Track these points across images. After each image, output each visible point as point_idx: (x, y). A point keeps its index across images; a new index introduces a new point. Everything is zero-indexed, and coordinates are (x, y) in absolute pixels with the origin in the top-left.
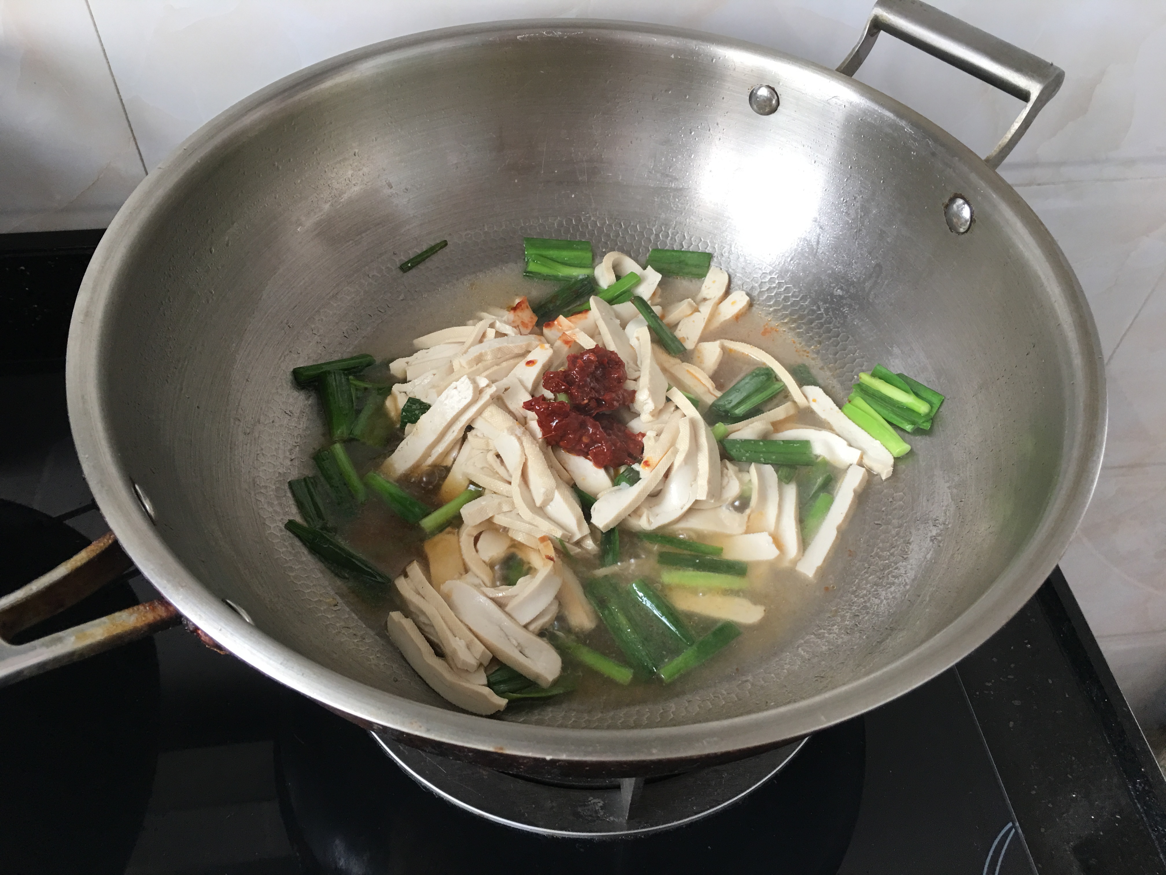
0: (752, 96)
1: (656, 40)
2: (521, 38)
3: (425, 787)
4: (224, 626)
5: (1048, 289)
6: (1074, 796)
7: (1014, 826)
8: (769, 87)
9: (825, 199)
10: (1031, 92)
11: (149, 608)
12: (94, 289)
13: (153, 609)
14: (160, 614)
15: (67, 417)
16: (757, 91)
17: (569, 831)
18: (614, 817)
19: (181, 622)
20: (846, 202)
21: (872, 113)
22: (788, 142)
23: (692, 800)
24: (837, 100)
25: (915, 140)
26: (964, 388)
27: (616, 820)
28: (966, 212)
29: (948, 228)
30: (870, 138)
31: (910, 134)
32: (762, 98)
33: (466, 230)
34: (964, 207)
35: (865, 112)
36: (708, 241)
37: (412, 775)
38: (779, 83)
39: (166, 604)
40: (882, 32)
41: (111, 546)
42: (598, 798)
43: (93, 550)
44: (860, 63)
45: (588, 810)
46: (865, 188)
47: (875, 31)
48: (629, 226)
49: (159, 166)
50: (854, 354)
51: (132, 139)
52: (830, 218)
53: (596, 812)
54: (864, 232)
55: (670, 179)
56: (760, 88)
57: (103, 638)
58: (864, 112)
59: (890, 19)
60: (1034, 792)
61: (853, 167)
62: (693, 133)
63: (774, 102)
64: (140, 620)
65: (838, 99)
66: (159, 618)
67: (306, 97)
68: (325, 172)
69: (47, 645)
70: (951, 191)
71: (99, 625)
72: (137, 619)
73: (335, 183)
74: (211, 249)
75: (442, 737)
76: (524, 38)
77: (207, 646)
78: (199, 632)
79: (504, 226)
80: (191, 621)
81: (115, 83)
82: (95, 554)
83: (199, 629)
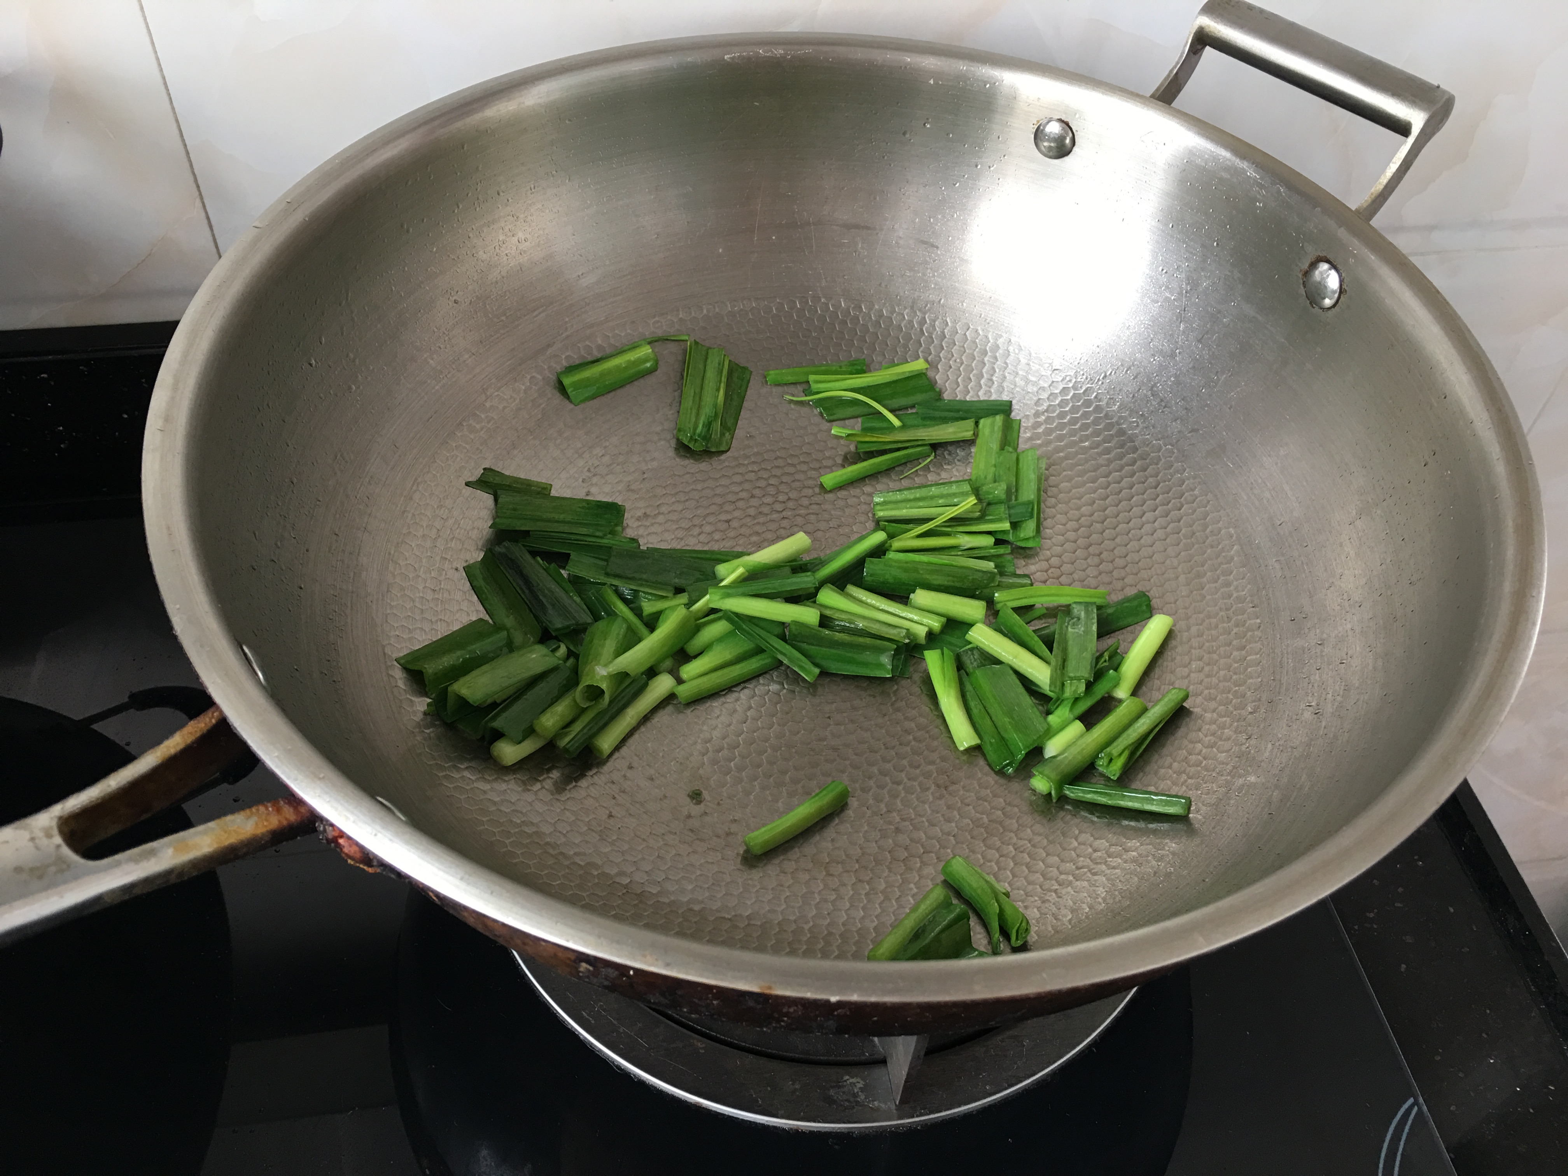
0: (1038, 135)
1: (909, 60)
2: (730, 58)
3: (619, 1067)
6: (1492, 1061)
7: (1416, 1103)
8: (1061, 121)
10: (1413, 122)
11: (273, 810)
12: (175, 388)
13: (278, 810)
14: (288, 816)
16: (1044, 127)
17: (819, 1122)
18: (880, 1102)
19: (315, 830)
20: (1166, 272)
21: (1201, 153)
24: (1153, 137)
25: (1261, 186)
26: (1337, 514)
27: (883, 1106)
28: (1333, 281)
29: (1308, 302)
30: (1198, 187)
31: (1255, 179)
32: (1051, 136)
33: (655, 317)
34: (1330, 274)
35: (1191, 153)
37: (600, 1050)
38: (1075, 115)
39: (295, 801)
40: (1208, 48)
41: (216, 727)
42: (857, 1076)
43: (191, 733)
44: (1179, 91)
45: (844, 1093)
46: (1191, 253)
47: (1199, 47)
48: (872, 310)
50: (1182, 474)
51: (198, 201)
52: (1144, 295)
53: (855, 1095)
54: (1191, 312)
56: (1048, 123)
57: (210, 850)
59: (1219, 31)
60: (1438, 1058)
61: (1175, 226)
62: (957, 185)
63: (1068, 141)
65: (1156, 135)
66: (285, 823)
68: (469, 237)
69: (136, 860)
70: (1312, 252)
71: (205, 833)
72: (257, 824)
73: (481, 253)
74: (320, 338)
75: (687, 973)
76: (732, 58)
77: (349, 861)
78: (341, 841)
79: (705, 311)
80: (332, 825)
81: (177, 121)
82: (194, 738)
83: (342, 834)
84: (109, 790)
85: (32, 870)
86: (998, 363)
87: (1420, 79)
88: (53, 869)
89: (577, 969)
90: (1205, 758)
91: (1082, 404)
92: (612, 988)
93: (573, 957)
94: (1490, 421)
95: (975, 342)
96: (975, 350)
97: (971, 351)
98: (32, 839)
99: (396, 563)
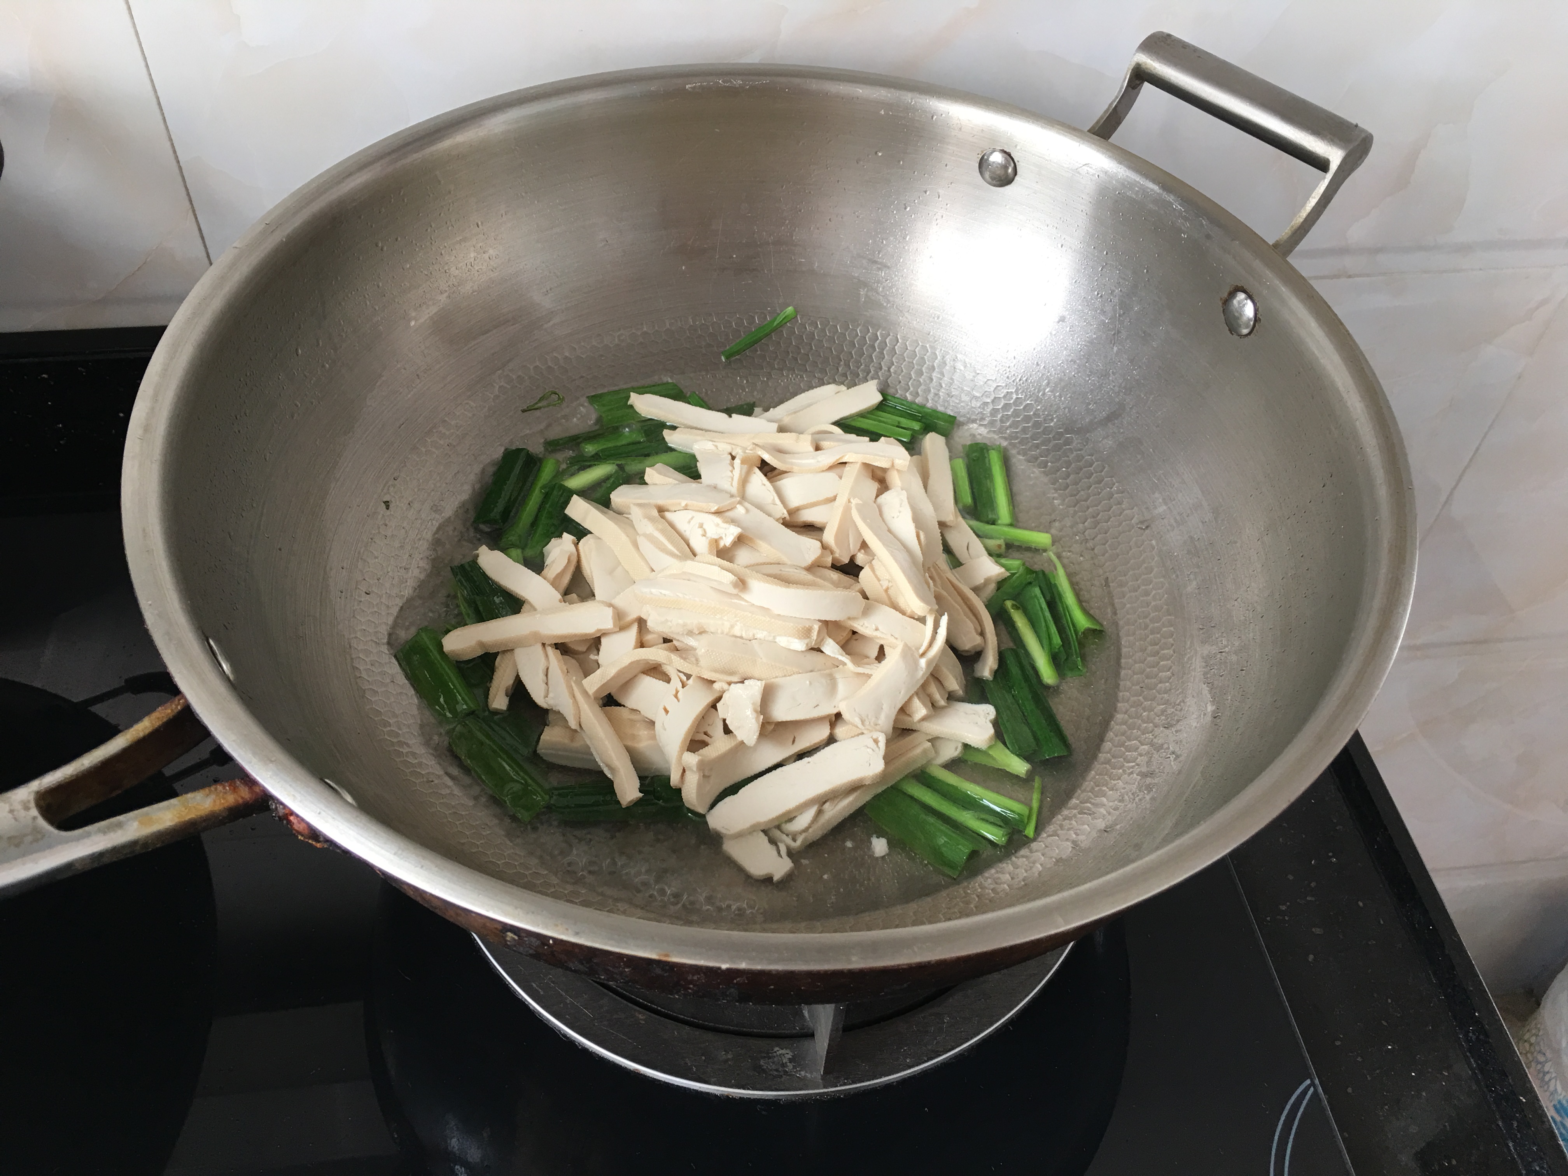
0: (983, 163)
1: (861, 91)
2: (691, 87)
3: (565, 1035)
4: (324, 808)
5: (1349, 404)
6: (1390, 1047)
7: (1313, 1084)
8: (1003, 151)
9: (1075, 293)
10: (1331, 160)
11: (230, 789)
12: (155, 398)
13: (235, 789)
14: (244, 796)
15: (124, 556)
16: (988, 157)
17: (748, 1089)
18: (806, 1071)
19: (268, 808)
20: (1101, 296)
21: (1131, 185)
22: (1028, 221)
23: (904, 1050)
24: (1088, 169)
25: (1186, 219)
26: (1247, 529)
27: (809, 1075)
28: (1249, 310)
29: (1228, 329)
30: (1130, 217)
31: (1180, 212)
32: (995, 165)
33: (619, 330)
34: (1246, 304)
35: (1126, 185)
36: (928, 346)
37: (548, 1020)
38: (1016, 146)
39: (250, 782)
40: (1146, 84)
41: (180, 713)
42: (786, 1048)
43: (158, 718)
44: (1118, 122)
45: (773, 1063)
46: (1124, 279)
47: (1138, 82)
48: (827, 326)
49: (234, 245)
50: (1111, 488)
51: (190, 212)
52: (1081, 317)
53: (784, 1065)
54: (1124, 335)
55: (879, 266)
56: (992, 153)
57: (171, 824)
58: (1123, 184)
59: (1155, 68)
60: (1338, 1043)
61: (1109, 253)
62: (908, 209)
63: (1010, 170)
64: (218, 802)
65: (1091, 168)
66: (241, 801)
67: (420, 160)
68: (441, 254)
69: (104, 832)
70: (1231, 282)
71: (168, 808)
72: (215, 801)
73: (453, 269)
74: (297, 350)
75: (593, 941)
76: (694, 88)
77: (300, 837)
78: (292, 818)
79: (668, 326)
80: (282, 804)
81: (171, 140)
82: (161, 723)
83: (292, 813)
84: (83, 768)
85: (10, 838)
86: (945, 379)
87: (1339, 118)
88: (29, 838)
89: (504, 938)
90: (1114, 757)
91: (1022, 419)
92: (537, 956)
93: (499, 927)
94: (1377, 448)
95: (923, 358)
96: (923, 366)
97: (919, 368)
98: (11, 811)
99: (365, 561)
